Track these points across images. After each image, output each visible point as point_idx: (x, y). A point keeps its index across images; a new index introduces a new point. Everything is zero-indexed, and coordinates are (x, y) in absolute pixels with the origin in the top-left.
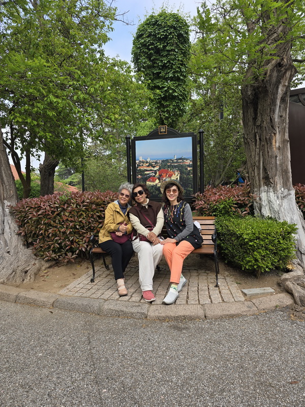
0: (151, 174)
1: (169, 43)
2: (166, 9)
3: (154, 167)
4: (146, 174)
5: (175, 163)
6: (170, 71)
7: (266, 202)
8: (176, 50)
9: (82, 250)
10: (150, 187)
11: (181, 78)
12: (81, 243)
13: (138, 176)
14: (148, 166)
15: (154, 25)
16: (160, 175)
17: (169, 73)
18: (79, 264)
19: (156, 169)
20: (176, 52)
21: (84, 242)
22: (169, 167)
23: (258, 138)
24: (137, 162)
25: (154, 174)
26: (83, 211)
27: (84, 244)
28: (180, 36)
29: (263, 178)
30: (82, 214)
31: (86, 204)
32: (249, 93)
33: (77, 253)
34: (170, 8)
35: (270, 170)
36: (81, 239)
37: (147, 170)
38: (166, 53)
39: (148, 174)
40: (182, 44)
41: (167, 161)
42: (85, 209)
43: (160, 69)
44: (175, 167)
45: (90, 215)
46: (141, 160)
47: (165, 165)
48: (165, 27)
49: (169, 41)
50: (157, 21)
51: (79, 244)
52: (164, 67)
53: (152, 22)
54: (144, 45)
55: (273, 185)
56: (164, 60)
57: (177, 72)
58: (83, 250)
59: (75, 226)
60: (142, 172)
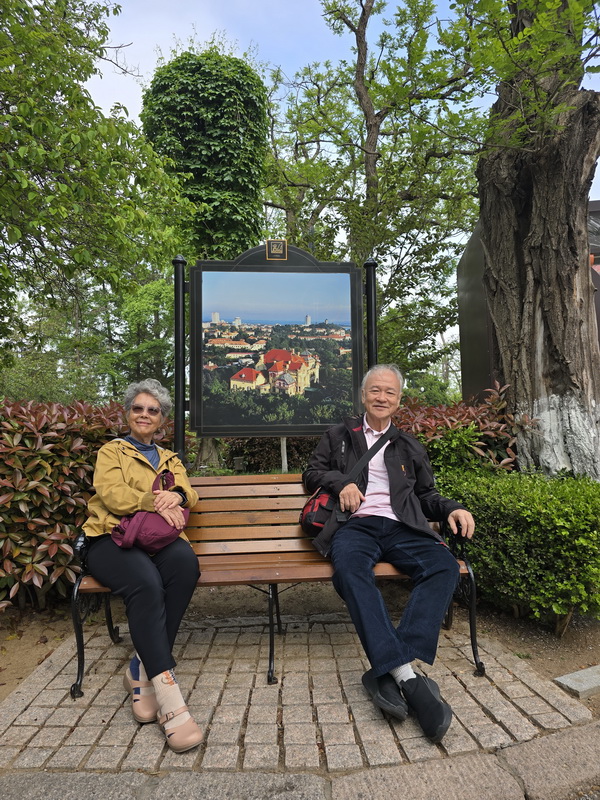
0: (244, 361)
1: (225, 113)
2: (220, 47)
3: (252, 342)
4: (230, 361)
5: (308, 334)
6: (227, 170)
7: (555, 434)
8: (241, 130)
9: (31, 585)
10: (239, 394)
11: (251, 186)
12: (28, 560)
13: (206, 364)
14: (236, 339)
15: (193, 72)
16: (269, 365)
17: (224, 172)
18: (12, 629)
19: (256, 347)
20: (239, 132)
21: (38, 557)
22: (291, 344)
23: (530, 277)
24: (205, 326)
25: (251, 361)
26: (45, 457)
27: (39, 562)
28: (249, 103)
29: (545, 376)
30: (39, 467)
31: (54, 434)
32: (504, 174)
33: (12, 594)
34: (227, 46)
35: (572, 353)
36: (31, 547)
37: (232, 350)
38: (219, 132)
39: (236, 360)
40: (251, 119)
41: (287, 328)
42: (52, 450)
43: (203, 162)
44: (309, 345)
45: (66, 470)
46: (216, 320)
47: (282, 340)
48: (217, 80)
49: (225, 108)
50: (201, 66)
51: (23, 567)
52: (213, 160)
53: (189, 64)
54: (170, 108)
55: (578, 391)
56: (214, 145)
57: (241, 172)
58: (37, 582)
59: (15, 504)
60: (218, 354)
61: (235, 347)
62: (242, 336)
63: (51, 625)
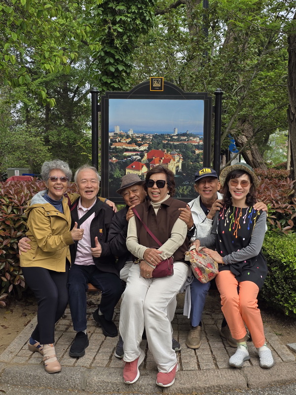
0: (135, 157)
3: (140, 145)
4: (125, 157)
5: (176, 140)
16: (150, 160)
19: (142, 148)
22: (164, 146)
24: (111, 134)
25: (139, 157)
37: (127, 150)
39: (130, 157)
41: (162, 136)
44: (176, 147)
46: (118, 131)
47: (159, 144)
60: (118, 152)
61: (129, 148)
62: (133, 141)
63: (26, 307)
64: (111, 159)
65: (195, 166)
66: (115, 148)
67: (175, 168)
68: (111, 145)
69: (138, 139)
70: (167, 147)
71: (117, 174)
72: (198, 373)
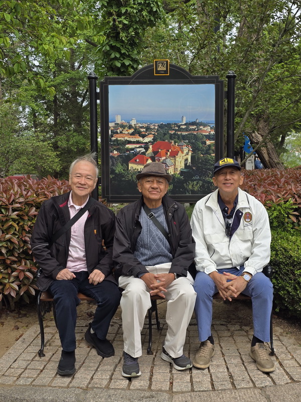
0: (138, 150)
3: (144, 136)
4: (128, 150)
5: (184, 130)
14: (133, 134)
19: (147, 140)
21: (12, 279)
22: (172, 137)
24: (111, 125)
27: (13, 282)
37: (130, 142)
39: (133, 149)
41: (169, 126)
42: (18, 215)
45: (26, 228)
46: (119, 121)
47: (165, 134)
58: (13, 294)
60: (120, 145)
61: (132, 140)
62: (137, 132)
63: (19, 319)
64: (112, 152)
65: (206, 159)
66: (117, 140)
67: (183, 161)
68: (112, 136)
69: (142, 130)
70: (174, 138)
71: (119, 169)
72: (212, 394)
